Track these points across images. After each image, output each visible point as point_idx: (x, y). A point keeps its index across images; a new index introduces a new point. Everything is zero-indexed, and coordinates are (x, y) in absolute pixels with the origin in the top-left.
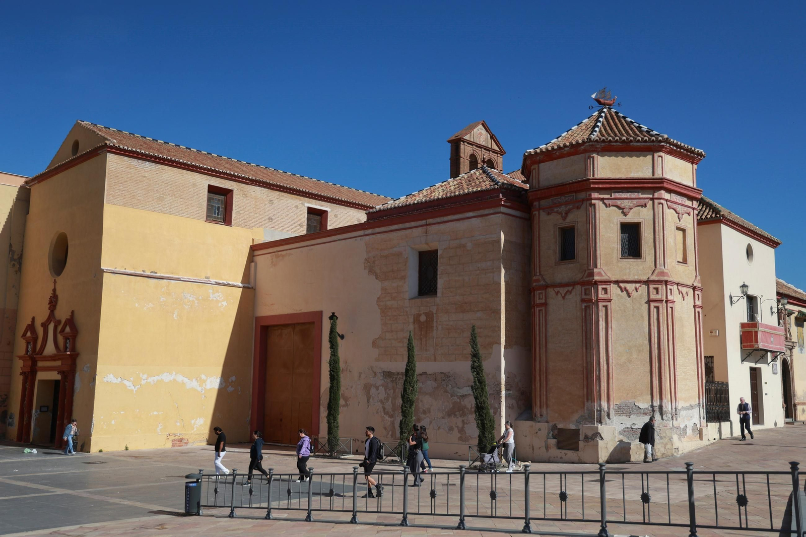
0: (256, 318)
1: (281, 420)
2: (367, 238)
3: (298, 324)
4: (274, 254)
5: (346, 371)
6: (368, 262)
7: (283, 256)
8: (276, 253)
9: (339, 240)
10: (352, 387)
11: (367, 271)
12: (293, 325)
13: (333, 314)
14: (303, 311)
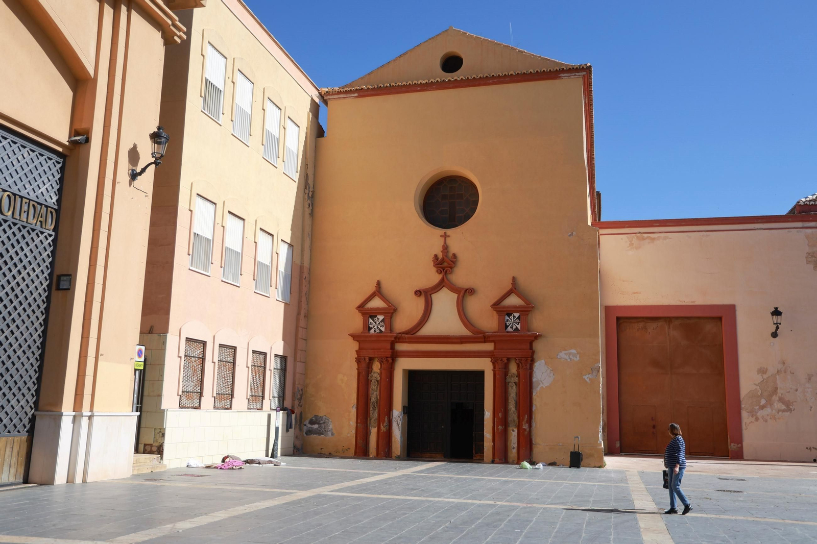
0: (606, 307)
1: (654, 427)
2: (809, 231)
3: (677, 318)
4: (635, 235)
5: (785, 372)
6: (813, 256)
7: (653, 239)
8: (638, 235)
9: (760, 229)
10: (797, 390)
11: (812, 266)
12: (669, 320)
13: (776, 309)
14: (697, 303)
